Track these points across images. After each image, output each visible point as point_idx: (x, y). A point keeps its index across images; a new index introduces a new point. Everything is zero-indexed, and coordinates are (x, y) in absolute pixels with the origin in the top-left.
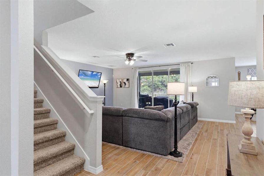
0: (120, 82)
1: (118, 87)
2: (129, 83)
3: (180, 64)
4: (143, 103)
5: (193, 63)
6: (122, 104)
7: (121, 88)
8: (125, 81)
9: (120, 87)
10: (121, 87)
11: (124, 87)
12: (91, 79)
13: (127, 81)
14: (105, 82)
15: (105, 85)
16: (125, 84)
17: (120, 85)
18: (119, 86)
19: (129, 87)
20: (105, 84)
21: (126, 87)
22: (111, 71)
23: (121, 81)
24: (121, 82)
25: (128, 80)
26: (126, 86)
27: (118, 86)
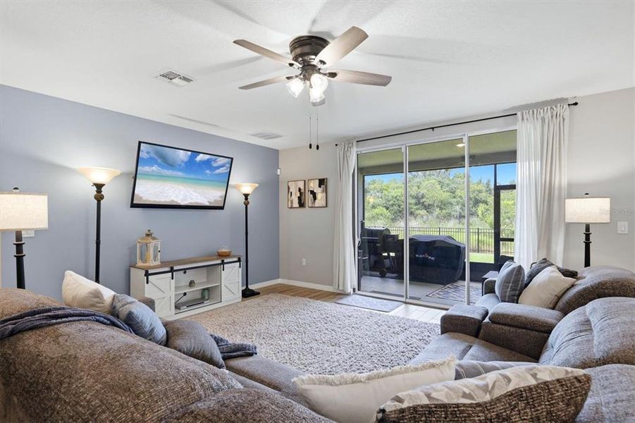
0: (300, 190)
1: (292, 208)
2: (326, 191)
3: (519, 114)
4: (372, 256)
5: (576, 104)
6: (304, 260)
7: (302, 210)
8: (314, 185)
9: (298, 206)
10: (302, 205)
11: (312, 207)
12: (185, 178)
13: (320, 186)
14: (248, 189)
15: (246, 199)
16: (315, 198)
17: (300, 198)
18: (296, 204)
19: (326, 206)
20: (246, 196)
21: (316, 205)
22: (272, 156)
23: (302, 188)
24: (303, 191)
25: (322, 182)
26: (318, 203)
27: (292, 203)
